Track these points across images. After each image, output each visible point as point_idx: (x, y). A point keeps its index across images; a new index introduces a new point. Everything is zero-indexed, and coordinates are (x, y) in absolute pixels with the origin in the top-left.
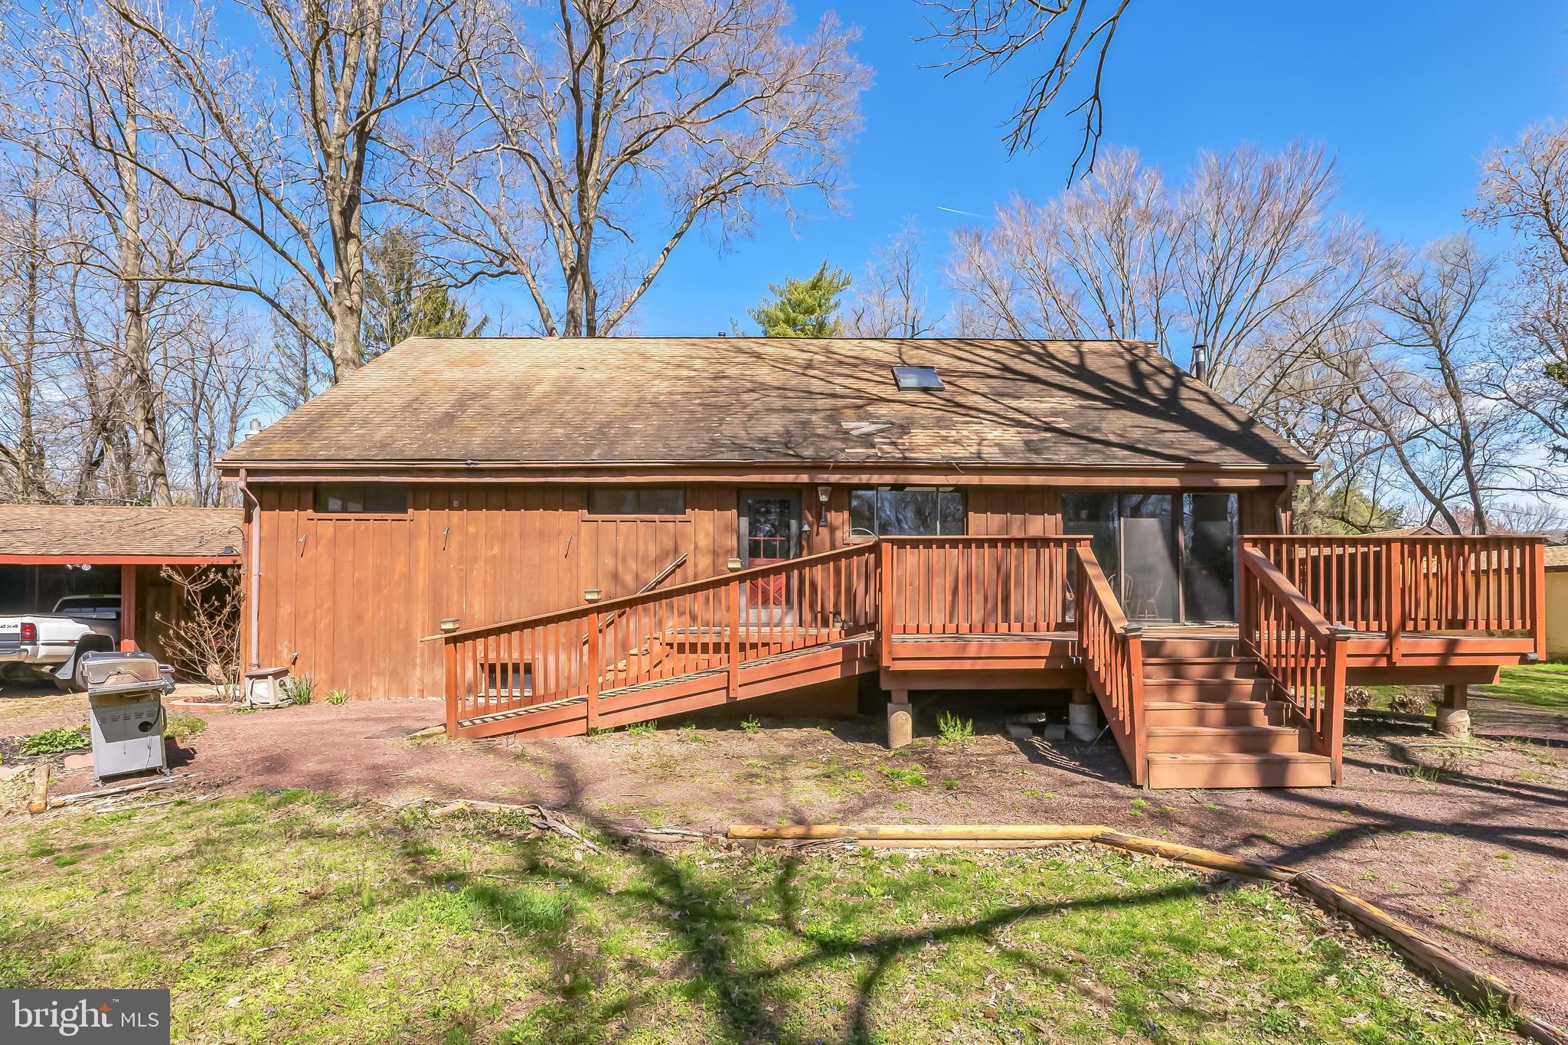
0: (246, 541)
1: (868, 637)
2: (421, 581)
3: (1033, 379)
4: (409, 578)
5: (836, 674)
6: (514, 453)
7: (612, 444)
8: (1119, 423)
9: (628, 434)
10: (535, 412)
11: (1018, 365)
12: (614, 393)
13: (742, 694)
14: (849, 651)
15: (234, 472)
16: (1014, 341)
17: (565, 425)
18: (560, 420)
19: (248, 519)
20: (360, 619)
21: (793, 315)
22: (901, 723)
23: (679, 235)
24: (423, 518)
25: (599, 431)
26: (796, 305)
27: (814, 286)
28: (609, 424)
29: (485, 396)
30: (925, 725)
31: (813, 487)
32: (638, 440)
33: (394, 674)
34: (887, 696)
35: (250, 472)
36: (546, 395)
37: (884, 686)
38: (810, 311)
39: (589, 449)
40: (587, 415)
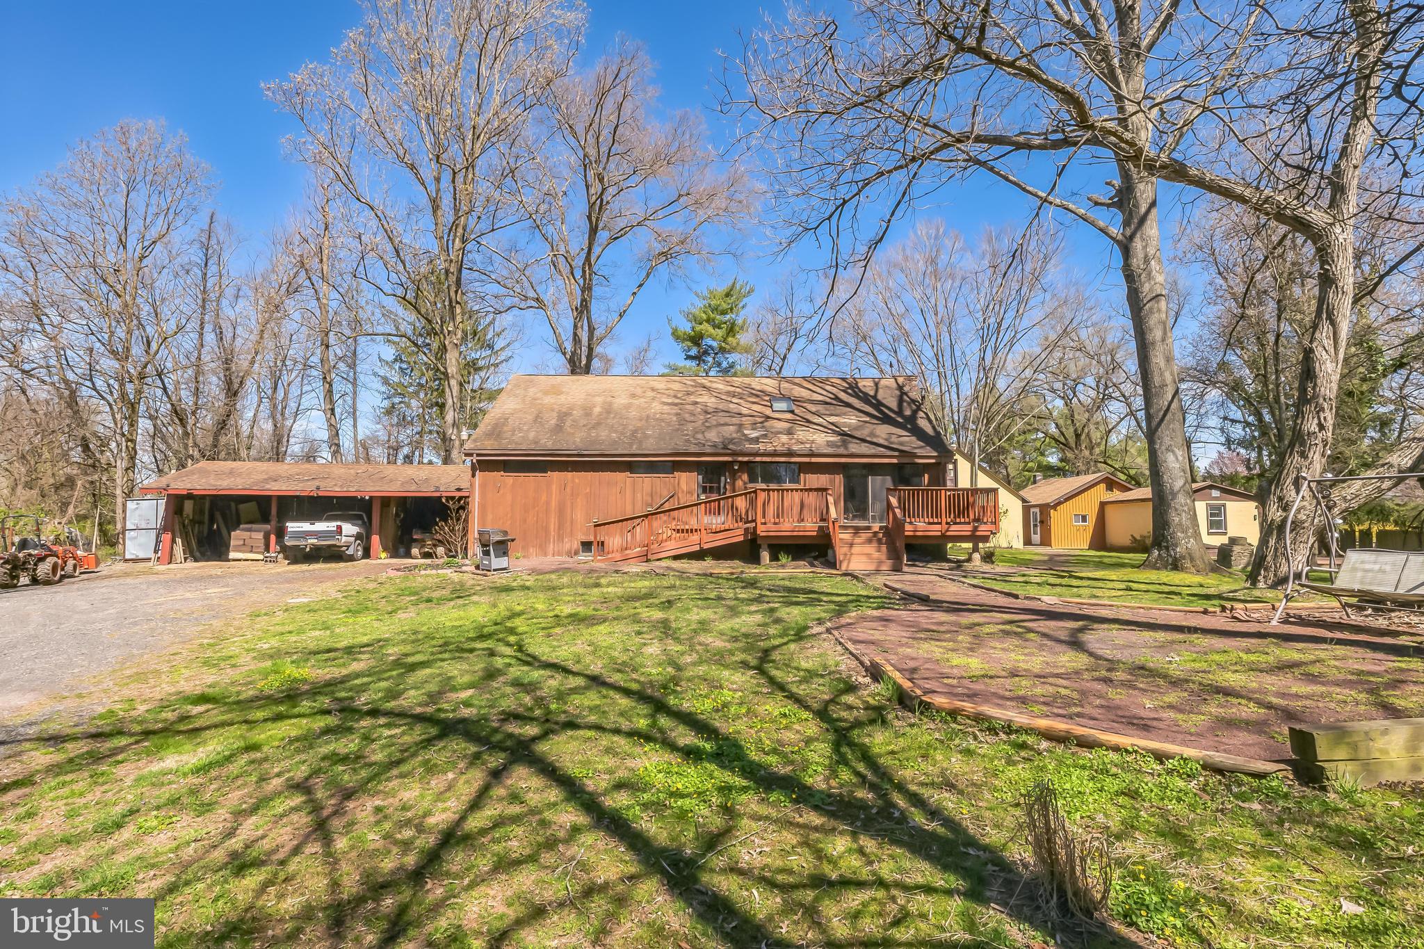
0: (472, 485)
1: (753, 525)
2: (553, 504)
3: (848, 405)
4: (548, 503)
5: (741, 538)
6: (598, 447)
7: (640, 442)
8: (883, 432)
9: (646, 437)
10: (599, 424)
11: (843, 396)
12: (633, 413)
13: (706, 546)
14: (746, 530)
15: (471, 455)
16: (844, 379)
17: (616, 432)
18: (612, 429)
19: (473, 476)
20: (525, 521)
21: (712, 316)
22: (765, 556)
23: (641, 286)
24: (555, 476)
25: (632, 435)
26: (715, 309)
27: (728, 295)
28: (635, 431)
29: (570, 414)
30: (774, 558)
31: (732, 463)
32: (651, 440)
33: (541, 546)
34: (760, 546)
35: (478, 455)
36: (600, 414)
37: (759, 542)
38: (724, 313)
39: (631, 445)
40: (625, 426)
